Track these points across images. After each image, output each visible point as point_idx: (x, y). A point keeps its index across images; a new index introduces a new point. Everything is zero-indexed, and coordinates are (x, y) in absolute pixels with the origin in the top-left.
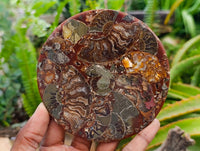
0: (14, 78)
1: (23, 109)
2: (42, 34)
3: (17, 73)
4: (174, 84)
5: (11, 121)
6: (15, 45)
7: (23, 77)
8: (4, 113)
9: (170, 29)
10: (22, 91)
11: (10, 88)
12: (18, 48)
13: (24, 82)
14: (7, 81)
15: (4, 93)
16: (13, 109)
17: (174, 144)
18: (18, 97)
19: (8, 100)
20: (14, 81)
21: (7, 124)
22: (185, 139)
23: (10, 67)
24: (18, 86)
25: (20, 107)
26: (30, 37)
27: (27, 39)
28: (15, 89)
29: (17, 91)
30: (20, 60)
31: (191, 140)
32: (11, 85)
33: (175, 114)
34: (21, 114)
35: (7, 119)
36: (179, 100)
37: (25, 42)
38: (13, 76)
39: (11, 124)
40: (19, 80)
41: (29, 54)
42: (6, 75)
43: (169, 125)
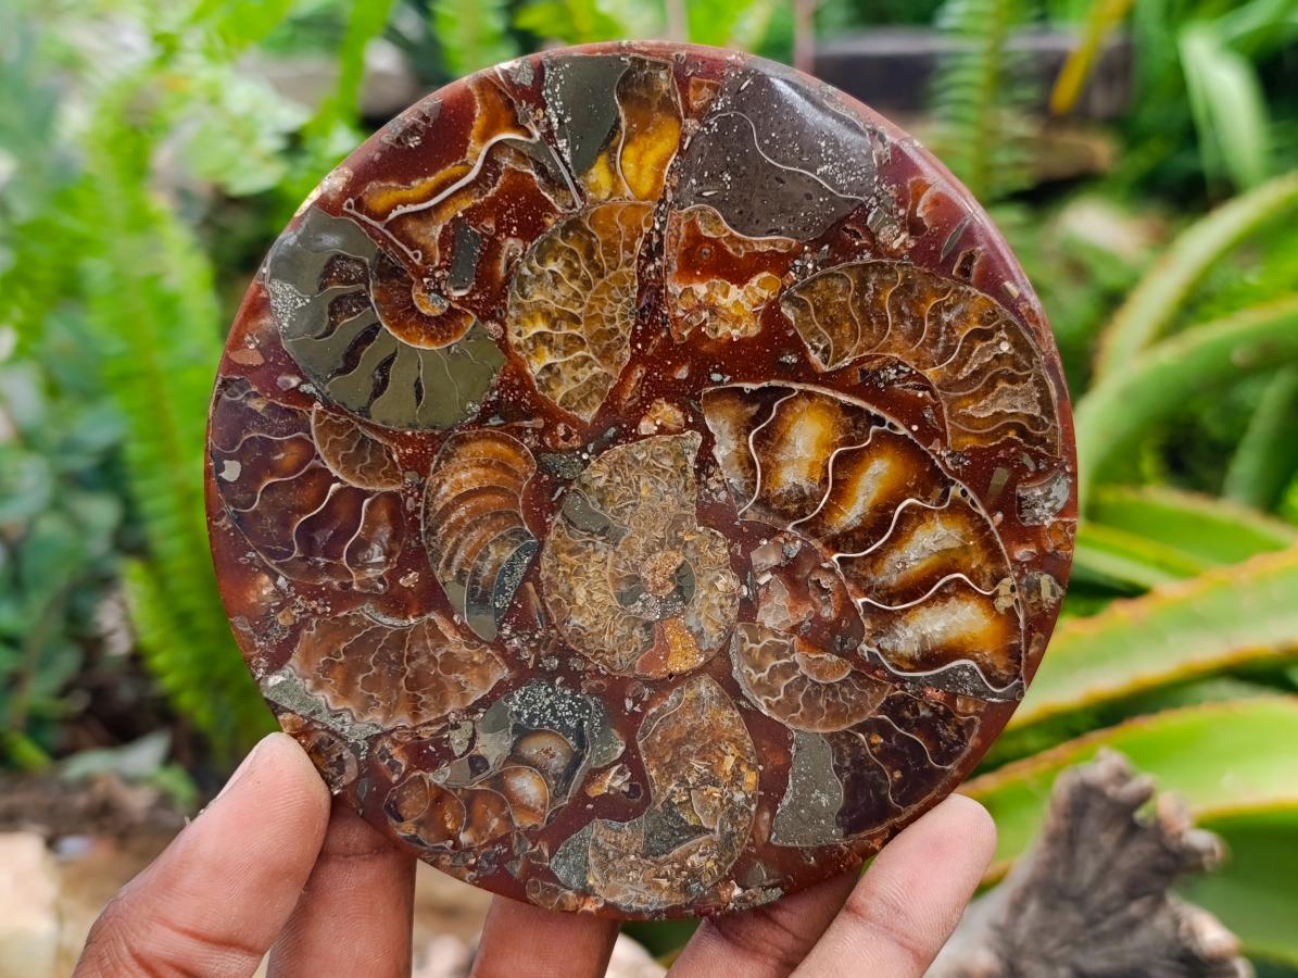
0: (79, 463)
1: (137, 658)
2: (254, 177)
3: (97, 428)
4: (1110, 496)
5: (56, 736)
6: (80, 244)
7: (135, 452)
8: (15, 681)
9: (1101, 149)
10: (130, 541)
11: (50, 527)
12: (96, 269)
13: (140, 487)
14: (32, 479)
15: (15, 554)
16: (68, 662)
17: (1089, 868)
18: (103, 583)
19: (38, 601)
20: (75, 482)
21: (28, 752)
22: (1158, 831)
23: (53, 390)
24: (101, 512)
25: (120, 646)
26: (183, 195)
27: (160, 203)
28: (80, 526)
29: (98, 546)
30: (114, 346)
31: (1201, 839)
32: (56, 506)
33: (1109, 681)
34: (126, 693)
35: (35, 724)
36: (1132, 592)
37: (141, 223)
38: (69, 447)
39: (60, 754)
40: (109, 472)
41: (168, 308)
42: (27, 440)
43: (1065, 750)
